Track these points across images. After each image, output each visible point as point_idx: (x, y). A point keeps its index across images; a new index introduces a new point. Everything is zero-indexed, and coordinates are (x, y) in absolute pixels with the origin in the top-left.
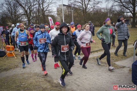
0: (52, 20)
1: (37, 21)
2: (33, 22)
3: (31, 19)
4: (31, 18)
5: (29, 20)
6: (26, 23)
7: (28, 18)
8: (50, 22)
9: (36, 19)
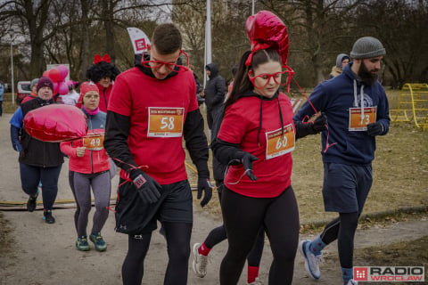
1: (76, 51)
2: (53, 51)
3: (48, 37)
4: (47, 32)
5: (37, 43)
6: (22, 56)
9: (69, 39)
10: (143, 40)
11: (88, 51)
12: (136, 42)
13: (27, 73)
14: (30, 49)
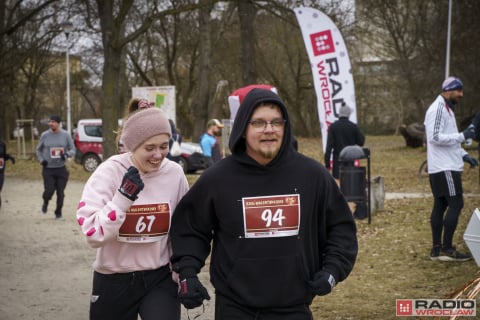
0: (340, 48)
1: (182, 65)
3: (133, 37)
5: (113, 48)
6: (86, 74)
7: (104, 29)
8: (314, 60)
9: (170, 42)
10: (328, 33)
11: (207, 61)
12: (313, 37)
13: (97, 104)
14: (101, 60)
